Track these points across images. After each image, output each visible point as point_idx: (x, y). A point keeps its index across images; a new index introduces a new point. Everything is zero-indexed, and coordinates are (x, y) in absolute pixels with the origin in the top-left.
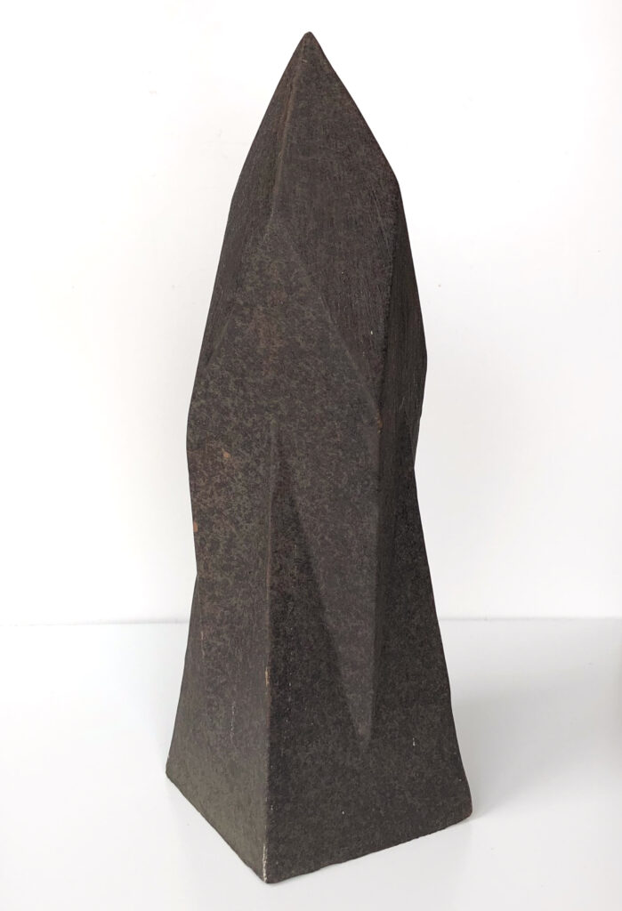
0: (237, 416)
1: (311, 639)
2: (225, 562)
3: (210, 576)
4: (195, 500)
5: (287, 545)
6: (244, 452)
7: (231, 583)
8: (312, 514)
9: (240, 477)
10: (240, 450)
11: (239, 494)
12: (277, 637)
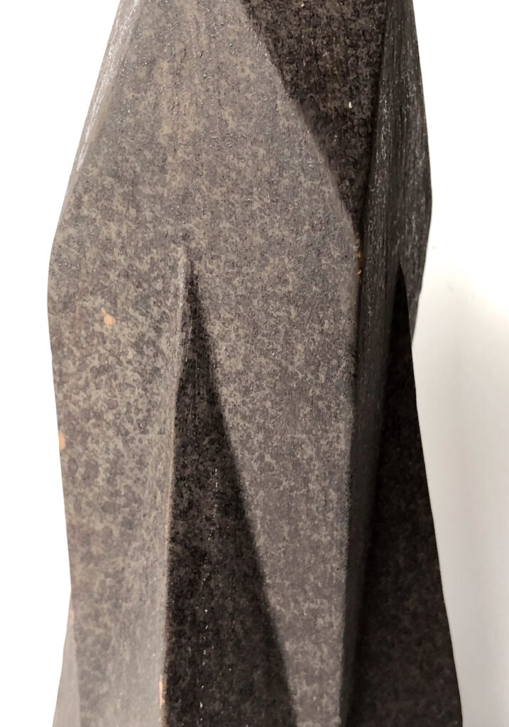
0: (126, 254)
1: (238, 628)
2: (106, 498)
3: (85, 521)
4: (61, 396)
5: (200, 467)
6: (137, 314)
7: (116, 533)
8: (244, 417)
9: (130, 356)
10: (131, 311)
11: (130, 385)
12: (181, 623)
